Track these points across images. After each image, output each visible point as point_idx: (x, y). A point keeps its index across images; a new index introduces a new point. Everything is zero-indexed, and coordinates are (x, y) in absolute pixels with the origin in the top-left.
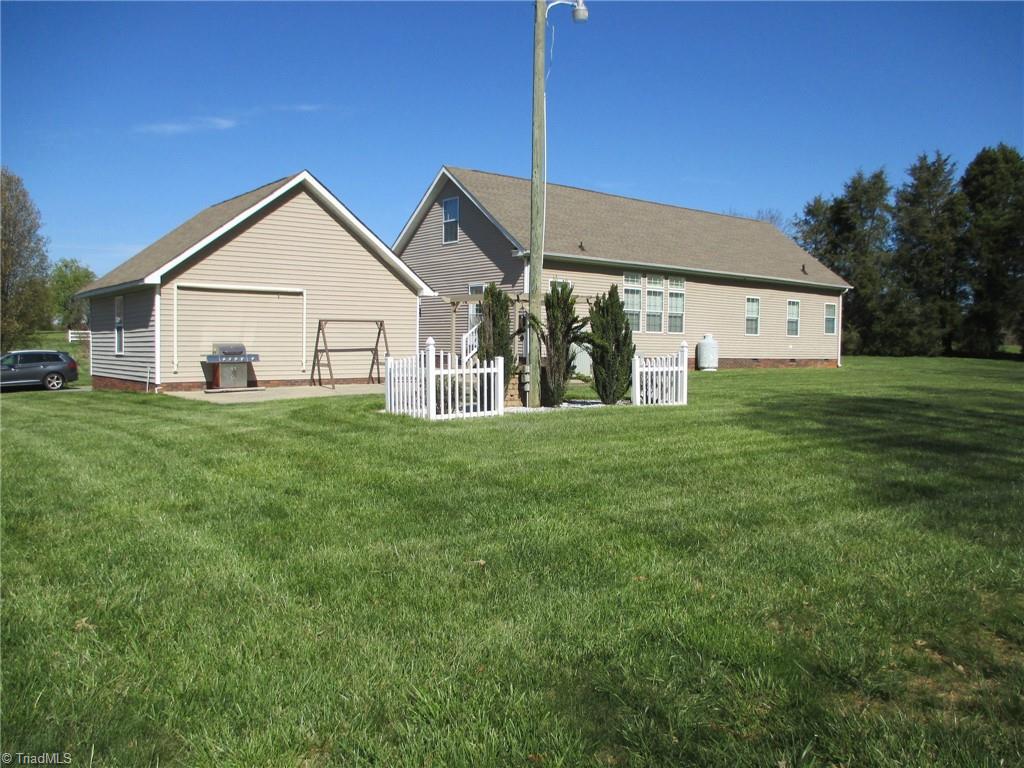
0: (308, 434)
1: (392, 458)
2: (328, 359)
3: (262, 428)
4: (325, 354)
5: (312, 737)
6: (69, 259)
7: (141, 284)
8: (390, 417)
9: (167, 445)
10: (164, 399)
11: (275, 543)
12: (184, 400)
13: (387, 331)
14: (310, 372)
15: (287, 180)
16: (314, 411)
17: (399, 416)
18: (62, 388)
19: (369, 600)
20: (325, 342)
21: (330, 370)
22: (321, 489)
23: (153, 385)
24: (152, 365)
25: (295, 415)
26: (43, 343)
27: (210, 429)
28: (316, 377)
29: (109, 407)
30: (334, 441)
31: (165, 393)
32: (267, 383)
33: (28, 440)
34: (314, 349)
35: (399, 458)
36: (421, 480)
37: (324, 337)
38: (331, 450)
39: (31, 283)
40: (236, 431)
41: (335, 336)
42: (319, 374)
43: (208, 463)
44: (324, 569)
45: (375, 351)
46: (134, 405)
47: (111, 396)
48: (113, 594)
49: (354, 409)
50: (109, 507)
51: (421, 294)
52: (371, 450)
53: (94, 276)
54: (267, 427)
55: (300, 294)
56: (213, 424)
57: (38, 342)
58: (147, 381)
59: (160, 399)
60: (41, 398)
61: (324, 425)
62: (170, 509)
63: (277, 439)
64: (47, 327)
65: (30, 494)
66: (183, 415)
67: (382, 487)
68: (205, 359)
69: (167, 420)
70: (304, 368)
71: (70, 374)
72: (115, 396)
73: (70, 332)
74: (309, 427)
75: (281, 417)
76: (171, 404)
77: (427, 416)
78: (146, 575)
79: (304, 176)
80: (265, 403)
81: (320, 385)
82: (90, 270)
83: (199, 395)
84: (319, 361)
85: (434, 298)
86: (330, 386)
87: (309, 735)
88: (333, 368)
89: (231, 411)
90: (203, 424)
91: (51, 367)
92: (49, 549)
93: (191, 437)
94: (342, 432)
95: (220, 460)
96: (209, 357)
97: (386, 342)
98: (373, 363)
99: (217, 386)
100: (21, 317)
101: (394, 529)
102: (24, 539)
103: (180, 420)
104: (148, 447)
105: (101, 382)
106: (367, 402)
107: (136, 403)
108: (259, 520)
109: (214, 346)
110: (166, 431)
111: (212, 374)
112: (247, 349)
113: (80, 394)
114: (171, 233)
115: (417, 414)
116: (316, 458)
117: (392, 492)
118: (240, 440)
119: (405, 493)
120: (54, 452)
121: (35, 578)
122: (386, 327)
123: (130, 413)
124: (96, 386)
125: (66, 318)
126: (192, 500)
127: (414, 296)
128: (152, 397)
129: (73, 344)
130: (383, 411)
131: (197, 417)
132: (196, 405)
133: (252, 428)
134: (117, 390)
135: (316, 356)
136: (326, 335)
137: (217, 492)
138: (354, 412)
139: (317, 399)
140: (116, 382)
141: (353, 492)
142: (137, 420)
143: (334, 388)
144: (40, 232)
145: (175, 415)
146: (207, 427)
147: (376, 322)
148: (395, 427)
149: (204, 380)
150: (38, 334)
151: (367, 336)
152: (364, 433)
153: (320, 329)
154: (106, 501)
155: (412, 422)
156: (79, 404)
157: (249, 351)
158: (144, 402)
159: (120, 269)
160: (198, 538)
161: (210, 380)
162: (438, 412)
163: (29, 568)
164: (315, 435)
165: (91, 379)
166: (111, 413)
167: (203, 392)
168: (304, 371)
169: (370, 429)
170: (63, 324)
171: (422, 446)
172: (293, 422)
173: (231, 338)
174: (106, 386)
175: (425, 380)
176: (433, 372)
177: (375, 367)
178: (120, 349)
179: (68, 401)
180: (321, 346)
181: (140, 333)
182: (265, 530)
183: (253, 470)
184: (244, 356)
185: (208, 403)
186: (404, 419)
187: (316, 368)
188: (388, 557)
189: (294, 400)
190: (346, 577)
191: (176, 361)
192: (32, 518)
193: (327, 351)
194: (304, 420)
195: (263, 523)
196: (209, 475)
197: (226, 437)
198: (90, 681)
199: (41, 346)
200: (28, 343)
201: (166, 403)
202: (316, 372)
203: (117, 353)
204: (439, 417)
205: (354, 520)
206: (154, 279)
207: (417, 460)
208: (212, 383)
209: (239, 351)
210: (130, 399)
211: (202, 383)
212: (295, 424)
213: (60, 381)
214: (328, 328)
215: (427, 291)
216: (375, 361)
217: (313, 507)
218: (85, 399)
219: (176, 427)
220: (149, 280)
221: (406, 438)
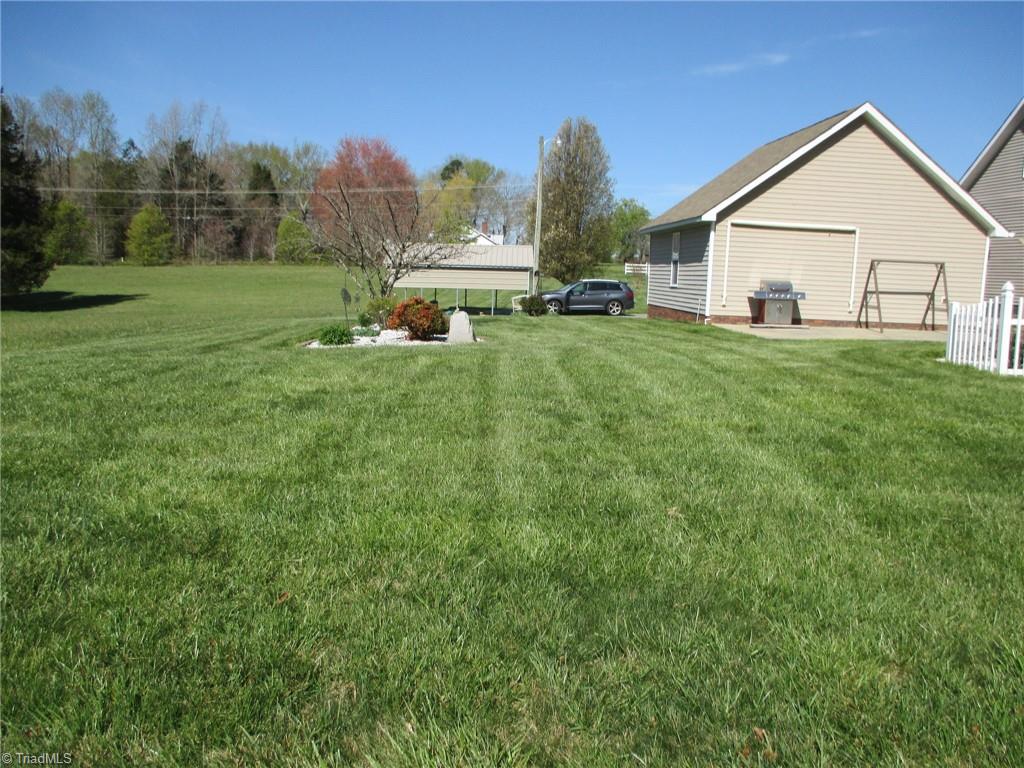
0: (860, 375)
1: (957, 409)
2: (878, 302)
3: (811, 365)
4: (874, 296)
5: (892, 654)
6: (628, 199)
7: (698, 221)
8: (950, 365)
9: (724, 371)
10: (713, 331)
11: (838, 474)
12: (730, 332)
13: (947, 274)
14: (857, 314)
15: (847, 114)
16: (865, 354)
17: (962, 366)
18: (620, 314)
19: (942, 545)
20: (876, 283)
21: (880, 312)
22: (881, 430)
23: (703, 317)
24: (703, 298)
25: (845, 355)
26: (605, 273)
27: (762, 361)
28: (863, 319)
29: (666, 333)
30: (890, 384)
31: (713, 324)
32: (811, 322)
33: (606, 355)
34: (863, 290)
35: (966, 409)
36: (994, 435)
37: (876, 279)
38: (887, 393)
39: (600, 219)
40: (786, 365)
41: (886, 278)
42: (867, 316)
43: (764, 392)
44: (892, 506)
45: (931, 296)
46: (687, 333)
47: (665, 323)
48: (695, 492)
49: (908, 355)
50: (682, 419)
51: (992, 235)
52: (932, 398)
53: (649, 214)
54: (817, 364)
55: (853, 232)
56: (764, 356)
57: (602, 273)
58: (698, 312)
59: (709, 330)
60: (607, 321)
61: (877, 368)
62: (736, 428)
63: (829, 376)
64: (607, 259)
65: (617, 400)
66: (734, 345)
67: (948, 437)
68: (752, 295)
69: (720, 349)
70: (851, 309)
71: (627, 302)
72: (669, 324)
73: (626, 264)
74: (860, 368)
75: (830, 356)
76: (719, 335)
77: (997, 370)
78: (721, 481)
79: (867, 108)
80: (811, 341)
81: (867, 327)
82: (646, 208)
83: (744, 329)
84: (867, 303)
85: (1009, 239)
86: (879, 330)
87: (888, 652)
88: (882, 310)
89: (777, 345)
90: (755, 355)
91: (614, 295)
92: (638, 446)
93: (745, 366)
94: (899, 376)
95: (775, 391)
96: (756, 293)
97: (946, 286)
98: (928, 309)
99: (762, 321)
100: (590, 250)
101: (965, 480)
102: (617, 436)
103: (732, 350)
104: (707, 372)
105: (655, 311)
106: (923, 349)
107: (689, 331)
108: (820, 450)
109: (762, 282)
110: (721, 359)
111: (759, 309)
112: (794, 287)
113: (639, 320)
114: (726, 172)
115: (983, 366)
116: (871, 399)
117: (961, 443)
118: (792, 374)
119: (977, 446)
120: (628, 368)
121: (631, 468)
122: (947, 269)
123: (685, 340)
124: (651, 315)
125: (623, 252)
126: (754, 423)
127: (983, 236)
128: (703, 327)
129: (628, 276)
130: (942, 360)
131: (747, 349)
132: (743, 338)
133: (801, 364)
134: (670, 319)
135: (865, 298)
136: (878, 276)
137: (776, 419)
138: (909, 358)
139: (865, 341)
140: (669, 311)
141: (917, 437)
142: (693, 347)
143: (882, 332)
144: (609, 175)
145: (726, 345)
146: (758, 359)
147: (936, 264)
148: (958, 377)
149: (749, 315)
150: (602, 266)
151: (925, 279)
152: (922, 380)
153: (871, 269)
154: (678, 415)
155: (977, 375)
156: (640, 328)
157: (796, 289)
158: (695, 332)
159: (678, 207)
160: (762, 457)
161: (756, 315)
162: (1011, 365)
163: (626, 460)
164: (869, 376)
165: (646, 308)
166: (668, 339)
167: (748, 326)
168: (850, 312)
169: (929, 376)
170: (620, 257)
171: (993, 401)
172: (844, 362)
173: (778, 276)
174: (660, 314)
175: (998, 331)
176: (1008, 321)
177: (930, 312)
178: (675, 282)
179: (630, 325)
180: (871, 287)
181: (693, 267)
182: (826, 460)
183: (808, 403)
184: (791, 293)
185: (755, 337)
186: (967, 370)
187: (864, 310)
188: (960, 506)
189: (841, 341)
190: (914, 518)
191: (725, 295)
192: (621, 419)
193: (877, 292)
194: (855, 360)
195: (822, 454)
196: (767, 402)
197: (778, 370)
198: (686, 559)
199: (603, 276)
200: (595, 273)
201: (715, 334)
202: (863, 314)
203: (671, 285)
204: (1011, 372)
205: (920, 465)
206: (710, 216)
207: (987, 414)
208: (758, 318)
209: (786, 288)
210: (683, 327)
211: (747, 318)
212: (845, 364)
213: (620, 308)
214: (880, 269)
215: (1000, 231)
216: (931, 306)
217: (874, 445)
218: (644, 325)
219: (729, 356)
220: (706, 218)
221: (972, 390)
